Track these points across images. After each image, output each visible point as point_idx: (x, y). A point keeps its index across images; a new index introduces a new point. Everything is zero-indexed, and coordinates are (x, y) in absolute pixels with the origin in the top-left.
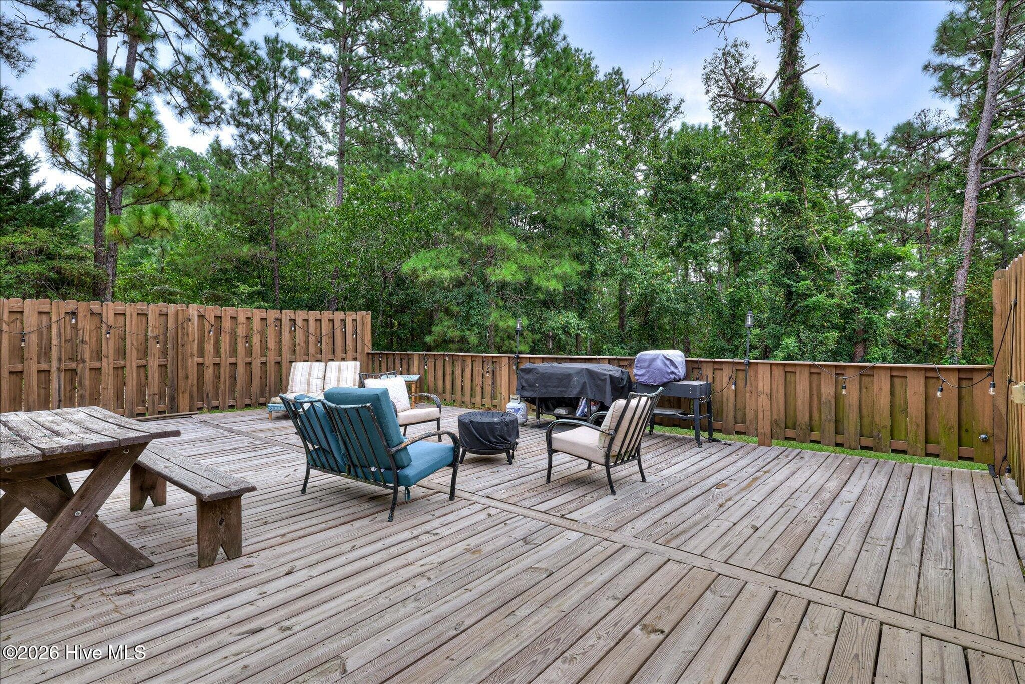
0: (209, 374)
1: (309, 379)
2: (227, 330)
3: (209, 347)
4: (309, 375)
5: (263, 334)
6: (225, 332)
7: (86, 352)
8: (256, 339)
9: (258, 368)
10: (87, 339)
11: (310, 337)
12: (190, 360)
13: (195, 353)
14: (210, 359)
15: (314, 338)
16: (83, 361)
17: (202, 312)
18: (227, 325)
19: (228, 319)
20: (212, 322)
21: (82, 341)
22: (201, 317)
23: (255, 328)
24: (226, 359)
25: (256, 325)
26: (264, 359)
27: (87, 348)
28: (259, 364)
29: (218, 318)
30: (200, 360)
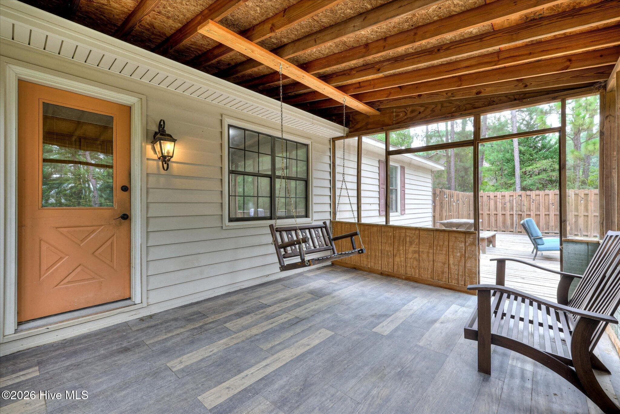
3: (581, 208)
6: (591, 201)
7: (525, 209)
10: (525, 204)
14: (581, 213)
16: (524, 212)
20: (583, 196)
22: (576, 194)
29: (586, 195)
30: (576, 214)
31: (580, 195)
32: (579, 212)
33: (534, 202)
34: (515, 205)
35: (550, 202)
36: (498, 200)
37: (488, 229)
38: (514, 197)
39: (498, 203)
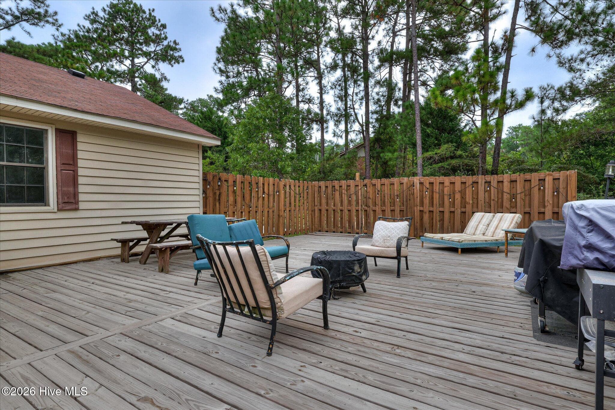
0: (426, 217)
1: (478, 225)
2: (437, 191)
3: (427, 201)
4: (479, 223)
5: (463, 193)
6: (436, 192)
7: (370, 202)
8: (458, 196)
9: (459, 216)
10: (371, 197)
11: (505, 194)
12: (415, 208)
13: (418, 204)
14: (426, 208)
15: (508, 196)
16: (369, 207)
17: (422, 180)
18: (437, 188)
19: (438, 184)
20: (428, 186)
21: (369, 198)
22: (421, 183)
23: (456, 189)
24: (436, 209)
25: (458, 187)
26: (463, 210)
27: (371, 201)
28: (459, 213)
29: (431, 184)
30: (422, 209)
31: (425, 184)
32: (424, 206)
33: (379, 193)
34: (360, 198)
35: (396, 194)
36: (343, 191)
37: (334, 230)
38: (360, 188)
39: (343, 195)
